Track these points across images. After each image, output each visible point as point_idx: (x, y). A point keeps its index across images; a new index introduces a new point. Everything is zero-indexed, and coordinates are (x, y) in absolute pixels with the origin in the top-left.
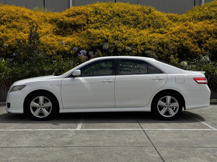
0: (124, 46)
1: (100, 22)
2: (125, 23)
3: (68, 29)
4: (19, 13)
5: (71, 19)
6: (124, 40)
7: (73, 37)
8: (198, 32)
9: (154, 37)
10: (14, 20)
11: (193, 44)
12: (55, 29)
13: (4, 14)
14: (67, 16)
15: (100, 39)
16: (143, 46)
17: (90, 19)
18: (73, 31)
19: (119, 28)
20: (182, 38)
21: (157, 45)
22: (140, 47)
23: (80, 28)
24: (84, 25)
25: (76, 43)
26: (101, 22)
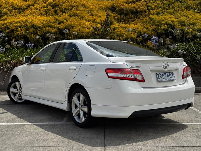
0: (193, 32)
2: (188, 8)
3: (129, 16)
6: (192, 26)
7: (136, 24)
10: (74, 8)
12: (115, 16)
13: (64, 3)
14: (126, 3)
15: (165, 25)
17: (150, 5)
18: (135, 18)
19: (183, 13)
23: (141, 15)
24: (145, 11)
25: (142, 30)
26: (162, 8)
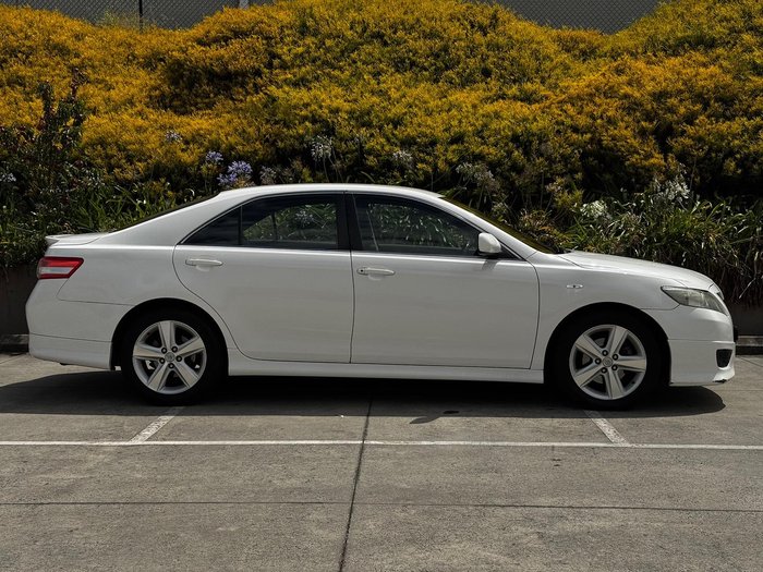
0: (387, 148)
1: (314, 61)
2: (400, 65)
3: (201, 86)
4: (35, 33)
5: (214, 51)
6: (391, 126)
7: (217, 115)
8: (660, 96)
9: (497, 115)
10: (16, 56)
11: (639, 140)
12: (155, 88)
14: (200, 42)
15: (307, 123)
16: (454, 147)
17: (279, 51)
18: (216, 95)
19: (378, 84)
20: (601, 117)
21: (506, 145)
22: (446, 150)
23: (243, 85)
24: (258, 73)
25: (224, 139)
26: (319, 63)
